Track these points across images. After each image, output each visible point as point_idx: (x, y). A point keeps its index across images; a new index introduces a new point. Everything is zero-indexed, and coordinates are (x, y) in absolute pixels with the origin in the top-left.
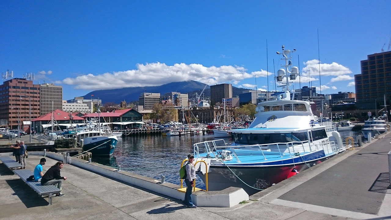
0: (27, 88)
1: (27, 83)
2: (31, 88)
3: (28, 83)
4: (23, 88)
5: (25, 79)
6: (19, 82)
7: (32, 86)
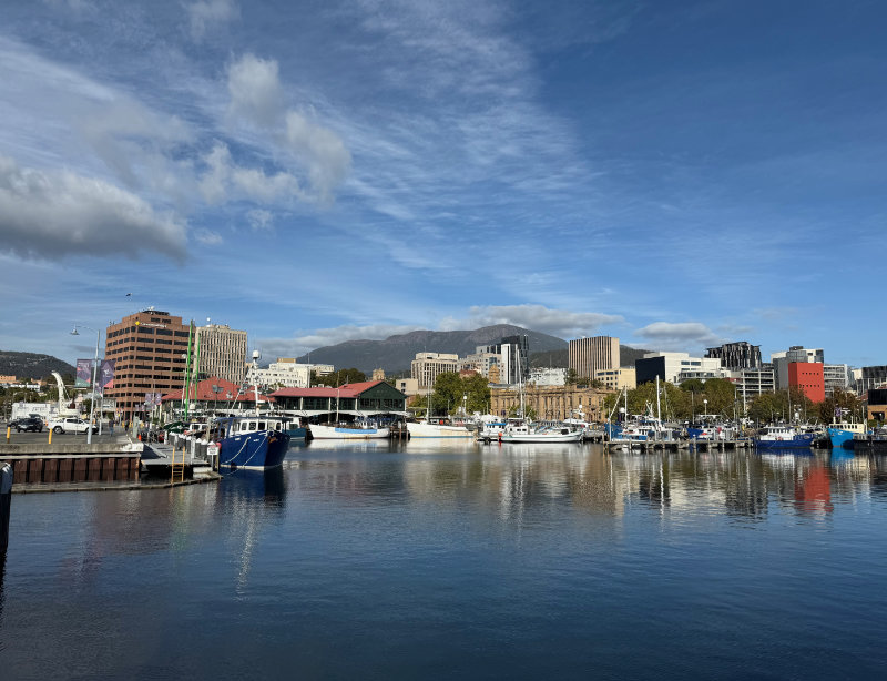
0: (169, 333)
1: (169, 321)
2: (177, 334)
3: (172, 322)
4: (160, 332)
5: (167, 314)
6: (153, 320)
7: (179, 329)
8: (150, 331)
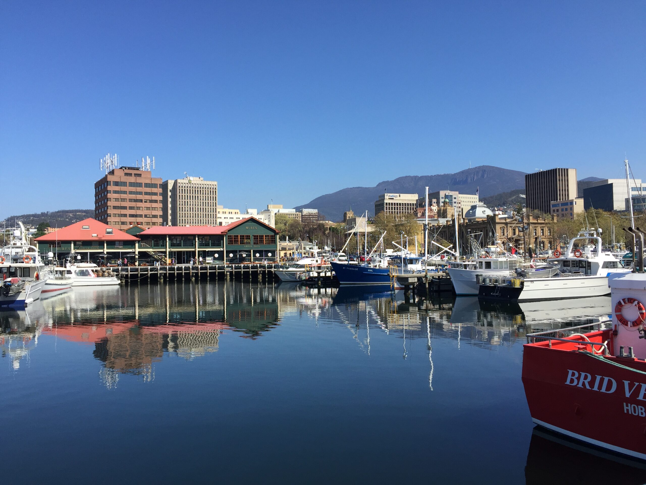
1: (139, 175)
2: (147, 185)
3: (142, 176)
5: (138, 169)
6: (126, 174)
7: (148, 181)
8: (124, 184)
